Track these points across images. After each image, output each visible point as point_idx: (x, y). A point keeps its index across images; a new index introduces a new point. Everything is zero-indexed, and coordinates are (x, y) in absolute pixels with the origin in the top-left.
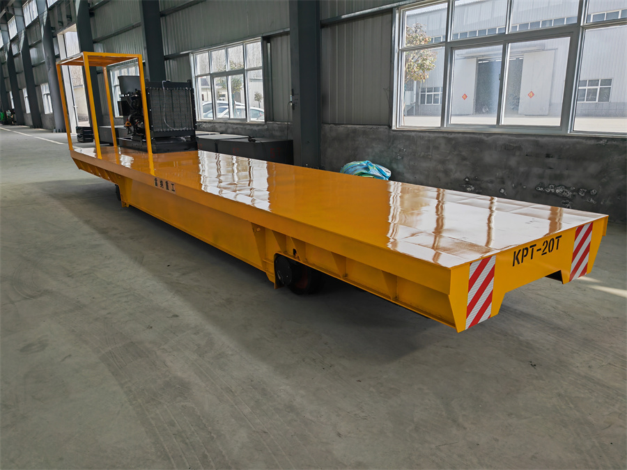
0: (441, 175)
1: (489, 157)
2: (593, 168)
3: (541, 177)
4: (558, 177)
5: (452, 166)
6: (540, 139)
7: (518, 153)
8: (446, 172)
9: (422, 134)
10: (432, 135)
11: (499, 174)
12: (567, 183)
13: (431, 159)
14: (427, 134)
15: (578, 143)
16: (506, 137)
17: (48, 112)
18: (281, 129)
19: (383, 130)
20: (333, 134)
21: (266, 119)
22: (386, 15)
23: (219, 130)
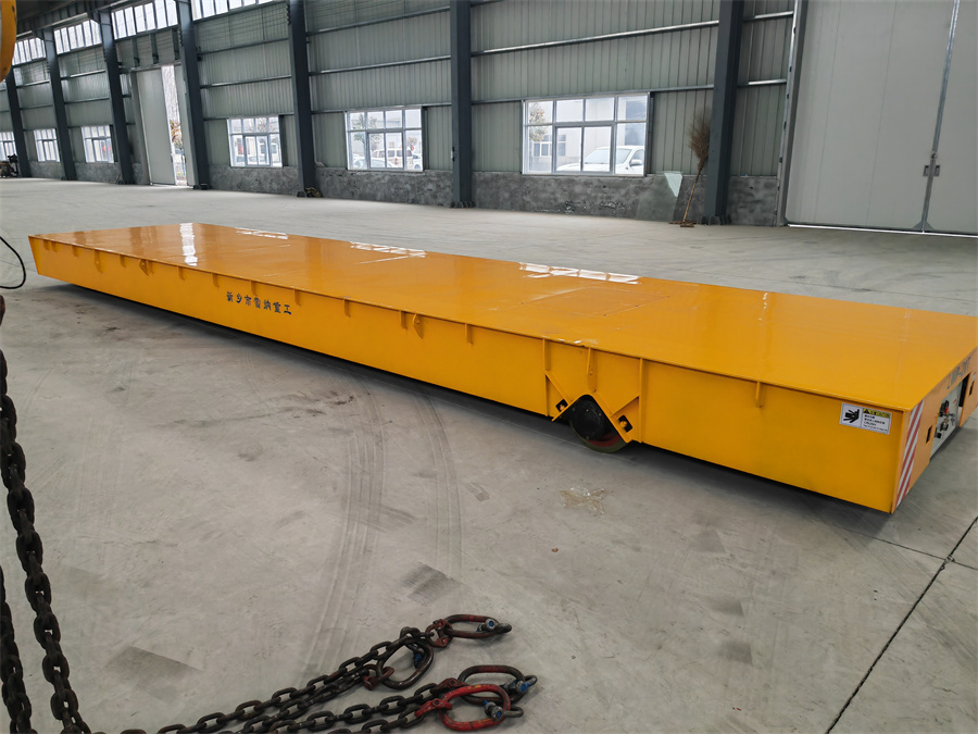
0: (553, 201)
1: (578, 189)
2: (623, 192)
3: (602, 198)
4: (609, 198)
5: (558, 196)
6: (601, 178)
8: (555, 200)
11: (583, 198)
12: (613, 200)
17: (92, 160)
18: (438, 176)
19: (516, 174)
20: (482, 178)
21: (424, 168)
22: (517, 104)
23: (376, 177)
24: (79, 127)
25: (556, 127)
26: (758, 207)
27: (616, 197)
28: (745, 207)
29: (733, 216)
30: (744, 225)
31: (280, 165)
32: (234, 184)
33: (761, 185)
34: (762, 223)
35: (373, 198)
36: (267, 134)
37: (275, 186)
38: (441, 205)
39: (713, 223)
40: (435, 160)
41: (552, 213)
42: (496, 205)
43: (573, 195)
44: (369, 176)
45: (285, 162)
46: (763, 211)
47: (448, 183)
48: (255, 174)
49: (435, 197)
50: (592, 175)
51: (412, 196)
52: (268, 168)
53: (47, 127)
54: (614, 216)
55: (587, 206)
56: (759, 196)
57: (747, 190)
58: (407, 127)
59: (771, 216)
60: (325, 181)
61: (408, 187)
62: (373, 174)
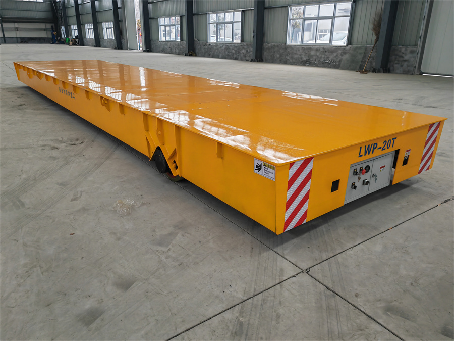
0: (300, 59)
1: (313, 53)
2: (335, 54)
3: (324, 58)
4: (328, 57)
5: (303, 56)
6: (325, 47)
8: (301, 58)
11: (315, 58)
12: (330, 59)
17: (106, 38)
18: (247, 46)
19: (283, 45)
20: (267, 47)
21: (241, 41)
22: (286, 8)
23: (219, 47)
24: (101, 23)
25: (304, 20)
26: (405, 64)
27: (331, 57)
28: (398, 64)
29: (391, 68)
30: (397, 73)
31: (180, 41)
32: (161, 49)
33: (408, 51)
34: (406, 73)
35: (218, 57)
36: (174, 25)
37: (177, 51)
38: (247, 60)
39: (379, 72)
40: (247, 38)
41: (299, 65)
42: (273, 61)
43: (310, 56)
44: (217, 46)
45: (182, 39)
46: (408, 66)
47: (251, 49)
48: (169, 45)
49: (245, 56)
50: (320, 45)
51: (235, 56)
52: (175, 42)
53: (89, 23)
54: (330, 67)
55: (317, 62)
56: (406, 57)
57: (400, 54)
58: (235, 21)
59: (412, 69)
60: (198, 48)
61: (234, 51)
62: (218, 44)
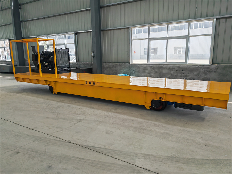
7: (173, 70)
9: (142, 65)
10: (145, 65)
13: (145, 73)
14: (143, 65)
15: (191, 67)
16: (170, 65)
